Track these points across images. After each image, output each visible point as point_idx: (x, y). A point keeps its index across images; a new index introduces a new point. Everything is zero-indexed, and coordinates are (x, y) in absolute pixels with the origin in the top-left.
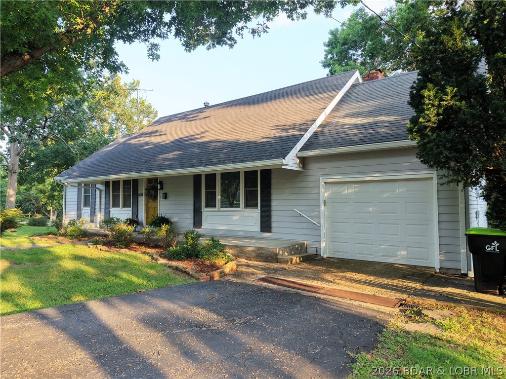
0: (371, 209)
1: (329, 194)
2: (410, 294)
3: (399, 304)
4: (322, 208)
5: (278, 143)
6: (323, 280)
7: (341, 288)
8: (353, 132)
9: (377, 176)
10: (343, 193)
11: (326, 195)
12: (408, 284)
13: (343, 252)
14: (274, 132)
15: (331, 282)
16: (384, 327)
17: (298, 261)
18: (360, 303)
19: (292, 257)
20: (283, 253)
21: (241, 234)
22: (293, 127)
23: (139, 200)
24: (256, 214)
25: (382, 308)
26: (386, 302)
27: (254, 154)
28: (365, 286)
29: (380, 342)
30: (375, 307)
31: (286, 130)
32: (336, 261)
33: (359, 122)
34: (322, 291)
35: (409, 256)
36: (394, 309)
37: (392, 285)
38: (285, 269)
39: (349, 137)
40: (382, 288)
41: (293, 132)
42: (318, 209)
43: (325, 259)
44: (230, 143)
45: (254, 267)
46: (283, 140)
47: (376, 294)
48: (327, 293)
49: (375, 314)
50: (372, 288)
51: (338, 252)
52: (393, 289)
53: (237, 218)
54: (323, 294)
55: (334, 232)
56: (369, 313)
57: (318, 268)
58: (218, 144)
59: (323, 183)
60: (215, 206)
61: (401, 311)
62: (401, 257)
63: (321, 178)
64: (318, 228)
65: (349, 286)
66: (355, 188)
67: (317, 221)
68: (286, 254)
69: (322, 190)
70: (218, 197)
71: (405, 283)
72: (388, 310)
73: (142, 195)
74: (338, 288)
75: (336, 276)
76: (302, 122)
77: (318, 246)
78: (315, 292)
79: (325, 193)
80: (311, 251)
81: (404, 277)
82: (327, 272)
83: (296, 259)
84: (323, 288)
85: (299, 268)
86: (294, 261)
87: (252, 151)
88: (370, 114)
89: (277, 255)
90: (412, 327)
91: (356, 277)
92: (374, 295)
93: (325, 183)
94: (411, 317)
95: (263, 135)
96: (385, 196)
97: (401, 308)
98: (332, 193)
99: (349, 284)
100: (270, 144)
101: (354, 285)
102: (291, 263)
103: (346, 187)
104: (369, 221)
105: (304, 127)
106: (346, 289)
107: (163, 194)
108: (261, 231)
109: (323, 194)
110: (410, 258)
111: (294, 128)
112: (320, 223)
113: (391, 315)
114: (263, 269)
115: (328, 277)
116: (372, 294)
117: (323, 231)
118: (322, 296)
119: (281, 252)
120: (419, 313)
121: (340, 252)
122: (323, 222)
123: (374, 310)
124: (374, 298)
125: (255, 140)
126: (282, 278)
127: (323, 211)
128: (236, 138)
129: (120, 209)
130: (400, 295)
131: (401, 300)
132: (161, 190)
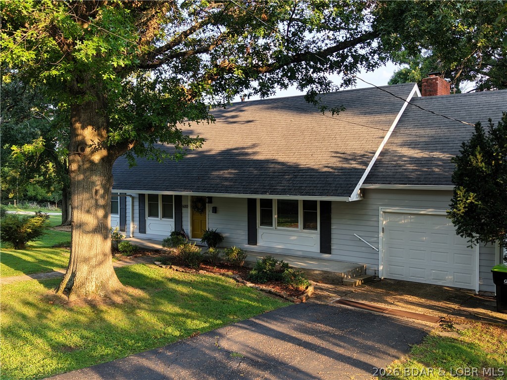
0: (425, 238)
1: (387, 222)
2: (449, 313)
3: (440, 321)
4: (381, 234)
5: (341, 176)
6: (386, 302)
7: (400, 309)
8: (410, 167)
9: (430, 211)
10: (400, 222)
11: (384, 222)
12: (450, 306)
13: (399, 275)
14: (335, 160)
15: (391, 304)
16: (428, 334)
17: (360, 284)
18: (414, 320)
19: (355, 280)
20: (347, 276)
21: (300, 253)
22: (354, 157)
23: (183, 212)
24: (315, 235)
25: (428, 323)
26: (431, 319)
27: (318, 185)
28: (418, 308)
29: (424, 341)
30: (424, 322)
31: (346, 160)
32: (392, 282)
33: (416, 155)
34: (387, 312)
35: (455, 280)
36: (436, 324)
37: (438, 306)
38: (352, 292)
39: (406, 173)
40: (430, 309)
41: (354, 165)
42: (376, 236)
43: (382, 280)
44: (290, 167)
45: (327, 290)
46: (346, 174)
47: (425, 314)
48: (391, 313)
49: (423, 327)
50: (422, 309)
51: (394, 274)
52: (438, 310)
53: (295, 238)
54: (388, 314)
55: (391, 256)
56: (420, 326)
57: (379, 290)
58: (277, 166)
59: (382, 212)
60: (271, 224)
61: (440, 325)
62: (448, 281)
63: (380, 208)
64: (377, 253)
65: (406, 308)
66: (411, 219)
67: (376, 246)
68: (350, 277)
69: (381, 219)
70: (275, 216)
71: (447, 305)
72: (432, 324)
73: (186, 206)
74: (398, 309)
75: (395, 298)
76: (362, 153)
77: (376, 269)
78: (382, 312)
79: (383, 222)
80: (370, 273)
81: (448, 299)
82: (388, 294)
83: (358, 282)
84: (386, 310)
85: (363, 290)
86: (357, 284)
87: (316, 182)
88: (425, 146)
89: (342, 278)
90: (444, 334)
91: (410, 299)
92: (424, 315)
93: (384, 212)
94: (445, 329)
95: (324, 163)
96: (437, 228)
97: (441, 323)
98: (390, 221)
99: (405, 306)
100: (333, 176)
101: (409, 306)
102: (355, 286)
103: (403, 217)
104: (422, 249)
105: (365, 159)
106: (403, 309)
107: (213, 208)
108: (321, 252)
109: (381, 222)
110: (456, 282)
111: (354, 159)
112: (378, 249)
113: (433, 328)
114: (335, 292)
115: (389, 299)
116: (423, 313)
117: (381, 255)
118: (388, 315)
119: (345, 276)
120: (451, 327)
121: (396, 274)
122: (381, 247)
123: (423, 325)
124: (423, 317)
125: (316, 167)
126: (353, 300)
127: (381, 238)
128: (295, 161)
129: (159, 219)
130: (442, 314)
131: (442, 318)
132: (209, 204)
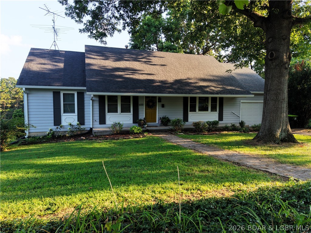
4: (241, 111)
23: (139, 108)
24: (216, 114)
63: (241, 101)
64: (239, 118)
69: (241, 105)
70: (197, 107)
129: (118, 114)
132: (159, 103)
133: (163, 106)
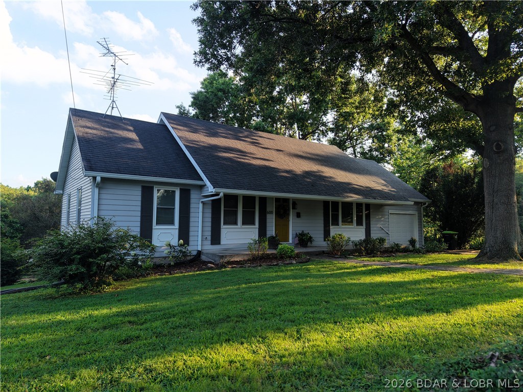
23: (267, 217)
24: (363, 229)
42: (388, 227)
59: (389, 213)
64: (389, 236)
70: (340, 218)
107: (297, 213)
112: (389, 233)
129: (238, 227)
132: (294, 210)
133: (298, 215)
